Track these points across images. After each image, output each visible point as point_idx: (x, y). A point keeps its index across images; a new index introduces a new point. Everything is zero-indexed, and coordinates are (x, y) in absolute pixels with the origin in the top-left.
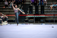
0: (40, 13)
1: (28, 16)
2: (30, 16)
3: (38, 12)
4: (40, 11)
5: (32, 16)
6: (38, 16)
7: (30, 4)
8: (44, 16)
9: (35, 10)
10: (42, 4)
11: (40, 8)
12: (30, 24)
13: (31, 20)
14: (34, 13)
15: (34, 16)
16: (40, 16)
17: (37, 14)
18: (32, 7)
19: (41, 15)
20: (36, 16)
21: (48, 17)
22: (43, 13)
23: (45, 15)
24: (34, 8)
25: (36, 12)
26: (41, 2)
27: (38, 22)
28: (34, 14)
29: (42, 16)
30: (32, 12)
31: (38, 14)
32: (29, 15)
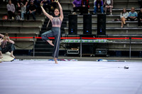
0: (95, 33)
1: (66, 41)
2: (70, 41)
3: (91, 30)
4: (94, 27)
5: (75, 41)
6: (90, 41)
7: (70, 11)
8: (105, 41)
9: (82, 26)
11: (94, 21)
12: (69, 60)
13: (72, 50)
14: (82, 33)
15: (79, 41)
16: (95, 41)
18: (75, 17)
19: (97, 37)
20: (84, 41)
21: (114, 42)
22: (102, 32)
23: (107, 37)
24: (80, 20)
25: (84, 30)
27: (89, 56)
28: (81, 36)
29: (100, 41)
30: (75, 31)
31: (91, 36)
32: (67, 37)
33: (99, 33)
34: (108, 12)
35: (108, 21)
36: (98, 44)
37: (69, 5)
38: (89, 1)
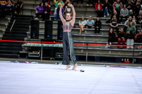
0: (56, 38)
1: (28, 44)
2: (32, 44)
3: (51, 35)
4: (55, 32)
5: (36, 45)
6: (50, 45)
9: (43, 31)
11: (55, 27)
12: (30, 62)
13: (34, 53)
14: (43, 38)
15: (40, 45)
16: (55, 45)
19: (57, 42)
20: (45, 45)
25: (45, 35)
27: (49, 59)
28: (42, 40)
29: (60, 45)
30: (37, 35)
31: (51, 41)
32: (29, 41)
33: (59, 38)
36: (57, 48)
37: (32, 10)
38: (50, 8)
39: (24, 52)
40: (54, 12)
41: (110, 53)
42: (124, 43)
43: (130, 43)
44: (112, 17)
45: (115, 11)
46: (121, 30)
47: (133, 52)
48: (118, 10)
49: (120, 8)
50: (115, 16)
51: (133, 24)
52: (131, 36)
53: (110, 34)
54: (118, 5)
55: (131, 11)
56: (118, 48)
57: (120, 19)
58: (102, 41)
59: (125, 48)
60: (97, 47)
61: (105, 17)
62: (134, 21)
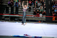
0: (15, 13)
1: (5, 15)
2: (6, 15)
3: (13, 12)
5: (8, 15)
6: (13, 16)
8: (18, 16)
9: (10, 11)
10: (17, 6)
11: (15, 9)
13: (7, 18)
15: (9, 15)
16: (15, 16)
17: (12, 14)
18: (8, 8)
19: (15, 15)
20: (11, 16)
21: (21, 16)
22: (17, 13)
23: (19, 15)
24: (10, 9)
25: (11, 12)
26: (16, 4)
29: (16, 16)
30: (8, 12)
32: (5, 14)
33: (16, 13)
34: (19, 6)
35: (19, 9)
36: (15, 17)
37: (6, 3)
38: (13, 2)
39: (3, 18)
40: (14, 4)
41: (34, 18)
42: (39, 15)
43: (41, 15)
44: (35, 6)
45: (36, 4)
46: (38, 10)
47: (42, 18)
48: (37, 4)
49: (37, 3)
50: (36, 6)
51: (42, 9)
52: (41, 13)
53: (34, 12)
54: (37, 2)
55: (41, 4)
56: (37, 17)
57: (38, 7)
58: (31, 14)
59: (39, 17)
60: (30, 16)
61: (32, 6)
62: (42, 7)
